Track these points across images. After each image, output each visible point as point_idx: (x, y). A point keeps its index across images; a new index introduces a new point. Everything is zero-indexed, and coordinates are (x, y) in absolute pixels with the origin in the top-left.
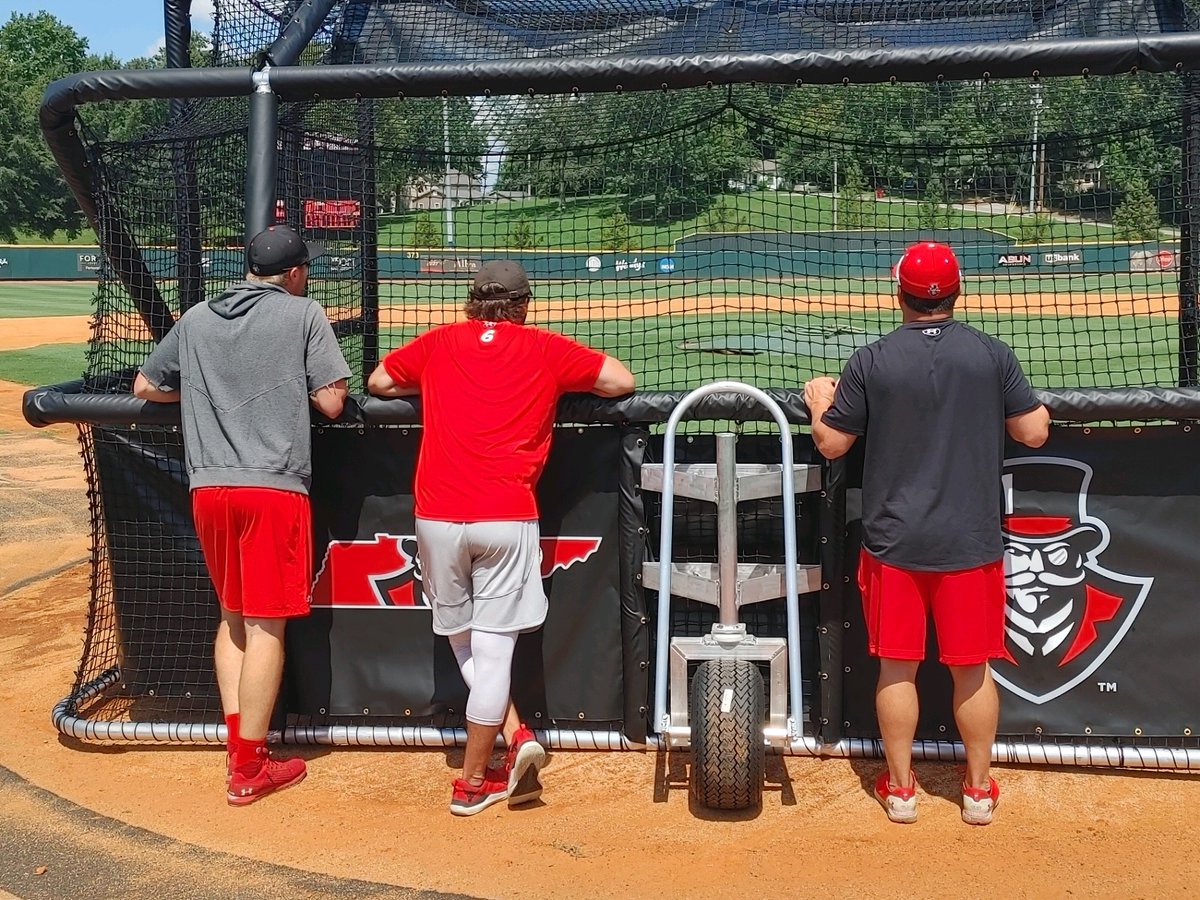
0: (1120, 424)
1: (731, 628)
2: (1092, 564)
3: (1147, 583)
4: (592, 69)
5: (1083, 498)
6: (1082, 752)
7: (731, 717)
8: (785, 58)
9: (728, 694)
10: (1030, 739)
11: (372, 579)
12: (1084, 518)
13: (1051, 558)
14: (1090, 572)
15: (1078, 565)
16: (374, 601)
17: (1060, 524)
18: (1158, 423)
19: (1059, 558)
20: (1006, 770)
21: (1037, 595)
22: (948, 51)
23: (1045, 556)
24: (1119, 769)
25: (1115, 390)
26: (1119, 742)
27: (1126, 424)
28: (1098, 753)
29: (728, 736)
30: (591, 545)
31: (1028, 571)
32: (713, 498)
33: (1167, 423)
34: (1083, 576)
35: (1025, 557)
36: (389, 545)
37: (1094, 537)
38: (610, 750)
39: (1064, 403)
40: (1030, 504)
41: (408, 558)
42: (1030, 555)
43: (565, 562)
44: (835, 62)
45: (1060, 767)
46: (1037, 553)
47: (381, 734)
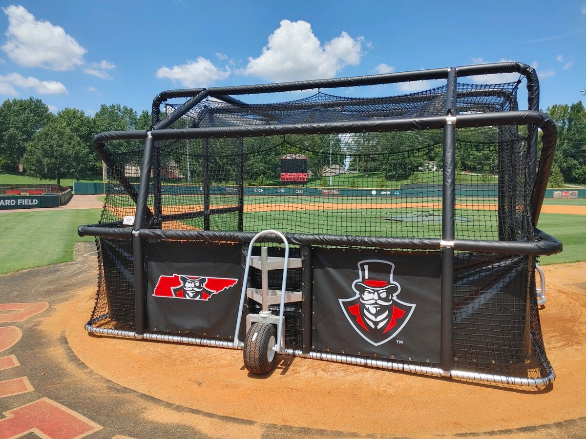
0: (404, 250)
1: (266, 312)
2: (395, 298)
3: (414, 306)
4: (241, 130)
5: (391, 275)
6: (390, 365)
7: (254, 343)
8: (299, 126)
9: (256, 334)
10: (373, 358)
11: (172, 288)
12: (392, 282)
13: (381, 295)
14: (394, 301)
15: (390, 298)
16: (172, 295)
17: (384, 283)
18: (417, 250)
19: (384, 295)
20: (364, 368)
21: (376, 308)
22: (351, 123)
23: (379, 294)
24: (403, 372)
25: (398, 238)
26: (403, 362)
27: (406, 250)
28: (395, 365)
29: (253, 349)
30: (235, 281)
31: (373, 299)
32: (260, 269)
33: (420, 250)
34: (392, 302)
35: (372, 294)
36: (177, 277)
37: (396, 289)
38: (238, 349)
39: (380, 241)
40: (374, 276)
41: (182, 282)
42: (374, 293)
43: (227, 286)
44: (315, 127)
45: (382, 369)
46: (376, 293)
47: (171, 338)
